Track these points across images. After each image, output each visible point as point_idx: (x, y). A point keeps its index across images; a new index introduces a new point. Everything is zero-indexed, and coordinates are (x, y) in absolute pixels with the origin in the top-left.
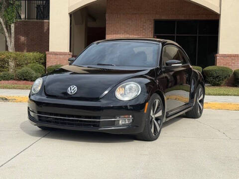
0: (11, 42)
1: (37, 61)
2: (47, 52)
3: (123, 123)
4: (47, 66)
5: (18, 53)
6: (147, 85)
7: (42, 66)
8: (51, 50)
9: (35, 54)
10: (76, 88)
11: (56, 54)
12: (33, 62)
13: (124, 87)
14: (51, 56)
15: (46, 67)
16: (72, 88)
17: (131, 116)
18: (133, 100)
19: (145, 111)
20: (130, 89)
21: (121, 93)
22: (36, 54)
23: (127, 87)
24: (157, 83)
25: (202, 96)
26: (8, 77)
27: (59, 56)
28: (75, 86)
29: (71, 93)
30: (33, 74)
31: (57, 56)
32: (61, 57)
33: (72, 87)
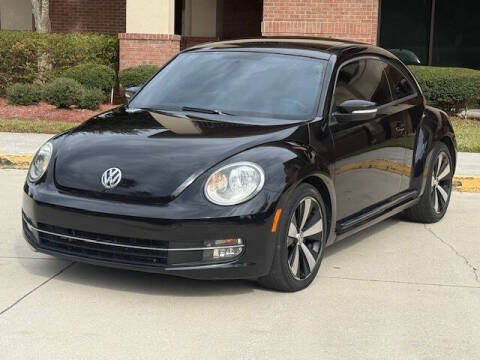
0: (41, 7)
1: (98, 56)
2: (120, 35)
3: (222, 255)
4: (121, 69)
5: (55, 35)
6: (288, 164)
7: (108, 68)
8: (130, 29)
9: (95, 38)
10: (120, 175)
11: (141, 39)
12: (91, 59)
13: (227, 173)
14: (131, 43)
15: (117, 70)
16: (111, 174)
17: (239, 241)
18: (247, 205)
19: (274, 229)
20: (243, 178)
21: (220, 186)
22: (97, 39)
23: (234, 173)
24: (313, 160)
25: (447, 170)
26: (26, 98)
27: (149, 44)
28: (117, 170)
29: (109, 184)
30: (81, 92)
31: (144, 45)
32: (154, 46)
33: (111, 170)
